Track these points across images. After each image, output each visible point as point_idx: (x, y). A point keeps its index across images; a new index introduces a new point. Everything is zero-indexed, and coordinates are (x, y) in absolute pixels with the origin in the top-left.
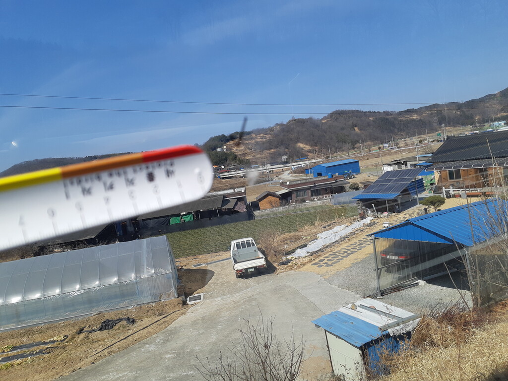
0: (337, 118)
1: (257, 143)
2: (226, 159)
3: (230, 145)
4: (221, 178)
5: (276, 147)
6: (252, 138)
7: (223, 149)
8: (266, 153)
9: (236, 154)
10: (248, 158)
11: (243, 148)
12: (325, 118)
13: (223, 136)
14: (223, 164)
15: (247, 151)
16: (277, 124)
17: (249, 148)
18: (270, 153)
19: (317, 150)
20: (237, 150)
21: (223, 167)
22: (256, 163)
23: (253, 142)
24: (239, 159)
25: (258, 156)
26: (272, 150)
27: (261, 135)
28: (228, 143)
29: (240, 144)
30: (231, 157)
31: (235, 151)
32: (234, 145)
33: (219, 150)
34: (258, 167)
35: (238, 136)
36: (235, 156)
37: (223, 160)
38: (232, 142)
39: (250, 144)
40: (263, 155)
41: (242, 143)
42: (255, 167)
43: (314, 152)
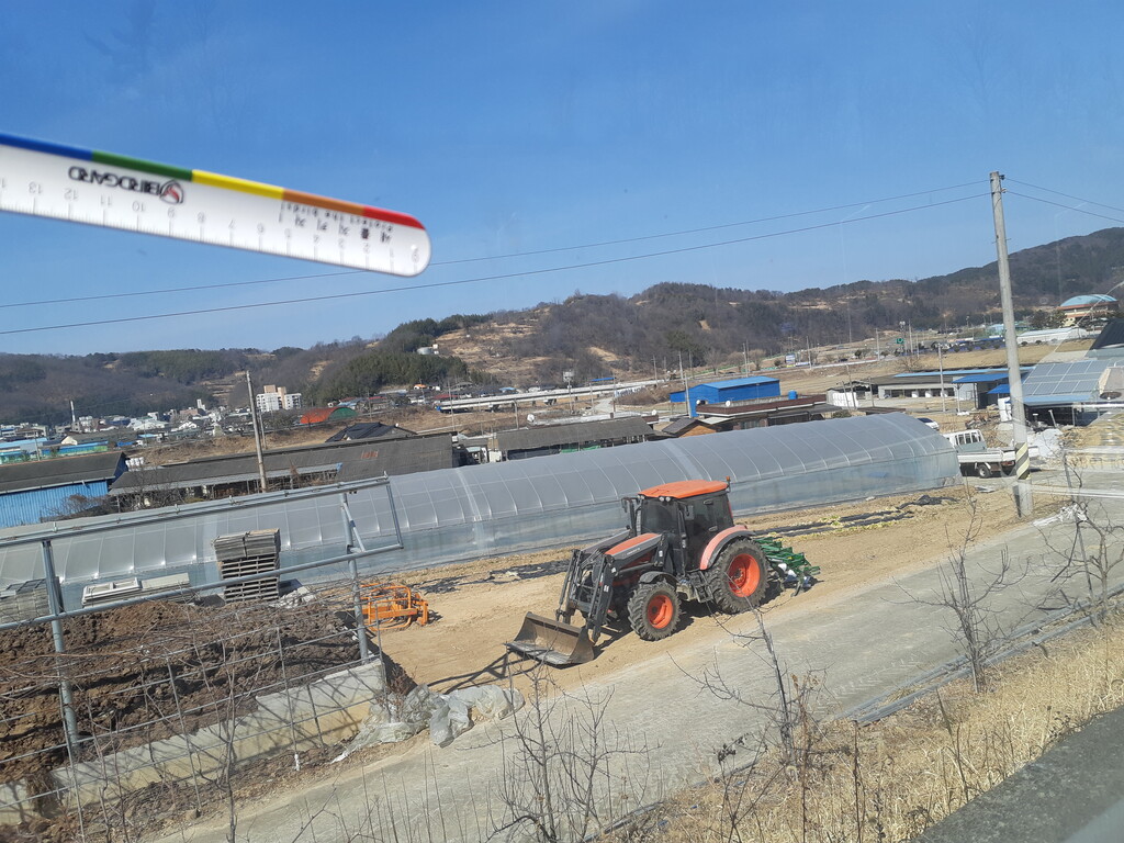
0: (664, 300)
1: (506, 342)
2: (444, 373)
3: (444, 342)
4: (442, 411)
5: (547, 353)
6: (492, 331)
7: (432, 351)
8: (527, 364)
9: (465, 361)
10: (493, 371)
11: (476, 349)
12: (637, 297)
13: (430, 322)
14: (436, 382)
15: (487, 357)
16: (543, 305)
17: (491, 353)
18: (536, 365)
19: (630, 363)
20: (461, 354)
21: (438, 388)
22: (510, 383)
23: (497, 338)
24: (474, 373)
25: (511, 369)
26: (540, 359)
27: (512, 325)
28: (441, 338)
29: (468, 340)
30: (454, 368)
31: (460, 356)
32: (455, 343)
33: (422, 351)
34: (515, 392)
35: (461, 325)
36: (465, 366)
37: (436, 373)
38: (450, 337)
39: (490, 342)
40: (523, 368)
41: (472, 339)
42: (509, 392)
43: (625, 367)
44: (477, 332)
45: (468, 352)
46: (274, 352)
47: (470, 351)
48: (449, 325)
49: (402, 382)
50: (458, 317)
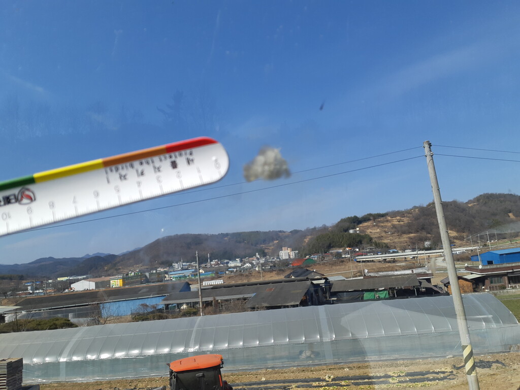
0: (486, 203)
1: (394, 226)
2: (360, 242)
3: (363, 227)
4: (357, 261)
5: (417, 231)
6: (387, 221)
7: (356, 231)
8: (405, 237)
9: (372, 236)
10: (386, 241)
11: (378, 230)
12: (470, 202)
13: (356, 217)
14: (357, 246)
15: (383, 234)
16: (415, 207)
17: (385, 232)
18: (410, 238)
19: (465, 237)
20: (371, 232)
21: (357, 250)
22: (395, 248)
23: (389, 224)
24: (376, 242)
25: (396, 240)
26: (412, 235)
27: (398, 218)
28: (361, 225)
29: (374, 226)
30: (366, 240)
31: (370, 234)
32: (368, 227)
33: (351, 231)
34: (397, 252)
35: (372, 218)
36: (371, 239)
37: (357, 242)
38: (365, 224)
39: (386, 227)
40: (402, 240)
41: (376, 225)
42: (394, 252)
43: (461, 238)
44: (379, 222)
45: (373, 231)
46: (290, 232)
47: (375, 231)
48: (366, 219)
49: (340, 247)
50: (370, 215)
